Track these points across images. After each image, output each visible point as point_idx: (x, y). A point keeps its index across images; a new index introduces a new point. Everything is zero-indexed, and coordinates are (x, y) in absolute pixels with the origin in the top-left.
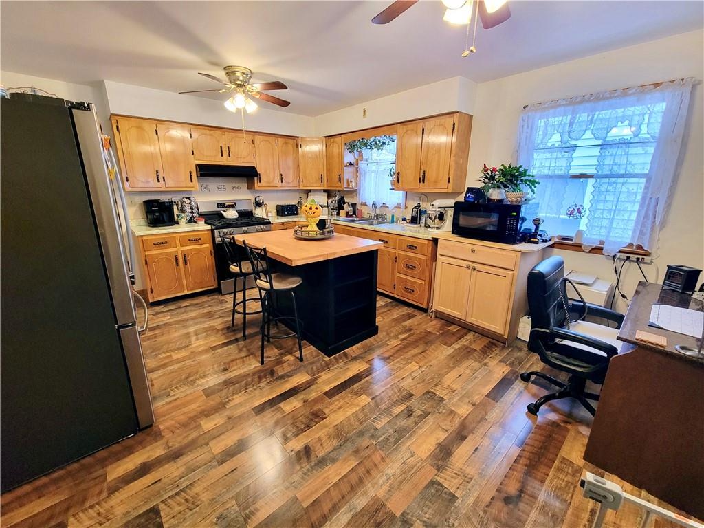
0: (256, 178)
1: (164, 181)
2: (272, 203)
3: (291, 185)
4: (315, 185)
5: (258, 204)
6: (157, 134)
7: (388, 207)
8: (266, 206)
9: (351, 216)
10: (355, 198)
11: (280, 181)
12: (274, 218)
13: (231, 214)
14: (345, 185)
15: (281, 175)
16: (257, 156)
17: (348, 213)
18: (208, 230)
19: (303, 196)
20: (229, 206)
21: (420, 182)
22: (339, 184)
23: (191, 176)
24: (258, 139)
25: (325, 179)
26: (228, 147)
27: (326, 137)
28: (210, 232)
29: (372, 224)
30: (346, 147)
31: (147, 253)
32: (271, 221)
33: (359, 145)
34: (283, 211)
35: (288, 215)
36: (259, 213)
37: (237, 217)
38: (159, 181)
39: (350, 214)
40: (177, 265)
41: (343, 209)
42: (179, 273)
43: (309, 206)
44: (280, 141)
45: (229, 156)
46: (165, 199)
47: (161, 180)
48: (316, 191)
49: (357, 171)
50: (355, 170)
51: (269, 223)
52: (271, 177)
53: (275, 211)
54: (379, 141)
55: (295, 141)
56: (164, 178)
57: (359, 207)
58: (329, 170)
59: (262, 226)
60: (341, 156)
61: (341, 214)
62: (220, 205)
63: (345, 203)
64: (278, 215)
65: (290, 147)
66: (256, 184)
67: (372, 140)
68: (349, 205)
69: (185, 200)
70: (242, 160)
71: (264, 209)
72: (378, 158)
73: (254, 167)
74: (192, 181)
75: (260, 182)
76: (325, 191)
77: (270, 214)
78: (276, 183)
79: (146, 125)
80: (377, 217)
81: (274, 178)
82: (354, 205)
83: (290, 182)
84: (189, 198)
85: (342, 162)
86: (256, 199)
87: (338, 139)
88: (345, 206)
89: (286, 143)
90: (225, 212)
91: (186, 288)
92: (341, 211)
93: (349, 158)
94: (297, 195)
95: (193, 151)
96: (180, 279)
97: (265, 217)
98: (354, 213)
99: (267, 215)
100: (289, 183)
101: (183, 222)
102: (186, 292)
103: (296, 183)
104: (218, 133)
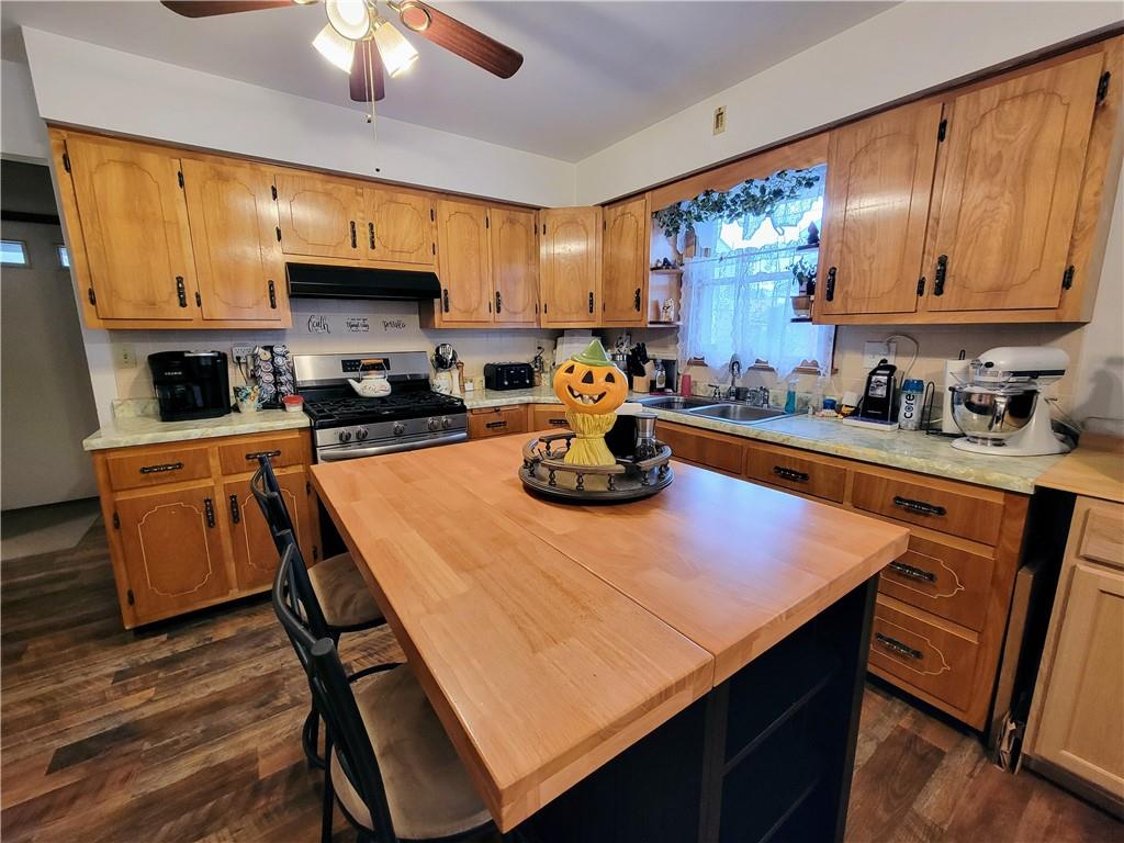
0: (437, 301)
1: (199, 304)
2: (475, 361)
3: (520, 318)
4: (575, 318)
5: (441, 363)
6: (182, 184)
7: (772, 370)
8: (460, 366)
9: (661, 391)
10: (672, 348)
11: (494, 308)
12: (476, 397)
13: (374, 386)
14: (650, 316)
15: (498, 294)
16: (441, 251)
17: (653, 383)
18: (301, 430)
19: (546, 344)
20: (368, 368)
21: (920, 292)
22: (635, 314)
23: (272, 293)
24: (446, 208)
25: (598, 304)
26: (371, 226)
27: (603, 205)
28: (308, 434)
29: (724, 413)
30: (656, 221)
31: (121, 497)
32: (468, 405)
33: (695, 211)
34: (498, 378)
35: (512, 387)
36: (444, 383)
37: (388, 393)
38: (183, 304)
39: (658, 386)
40: (211, 522)
41: (642, 373)
42: (216, 546)
43: (580, 370)
44: (497, 216)
45: (373, 247)
46: (202, 350)
47: (191, 299)
48: (574, 332)
49: (680, 284)
50: (675, 280)
51: (463, 409)
52: (475, 298)
53: (480, 379)
54: (763, 190)
55: (532, 216)
56: (198, 296)
57: (681, 369)
58: (610, 281)
59: (444, 418)
60: (642, 245)
61: (635, 388)
62: (349, 365)
63: (646, 360)
64: (487, 387)
65: (520, 230)
66: (437, 316)
67: (736, 190)
68: (656, 365)
69: (261, 351)
70: (405, 257)
71: (455, 373)
72: (745, 245)
73: (433, 274)
74: (273, 306)
75: (447, 310)
76: (596, 332)
77: (468, 386)
78: (484, 314)
79: (151, 160)
80: (739, 394)
81: (480, 303)
82: (668, 365)
83: (519, 311)
84: (270, 348)
85: (645, 259)
86: (437, 350)
87: (636, 207)
88: (648, 367)
89: (512, 222)
90: (359, 380)
91: (234, 584)
92: (636, 378)
93: (661, 248)
94: (531, 342)
95: (279, 231)
96: (219, 563)
97: (457, 393)
98: (669, 383)
99: (462, 388)
100: (515, 313)
101: (250, 406)
102: (236, 594)
103: (531, 316)
104: (346, 189)
